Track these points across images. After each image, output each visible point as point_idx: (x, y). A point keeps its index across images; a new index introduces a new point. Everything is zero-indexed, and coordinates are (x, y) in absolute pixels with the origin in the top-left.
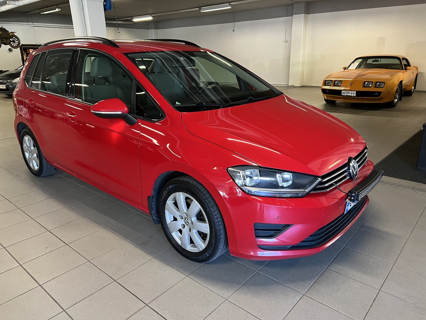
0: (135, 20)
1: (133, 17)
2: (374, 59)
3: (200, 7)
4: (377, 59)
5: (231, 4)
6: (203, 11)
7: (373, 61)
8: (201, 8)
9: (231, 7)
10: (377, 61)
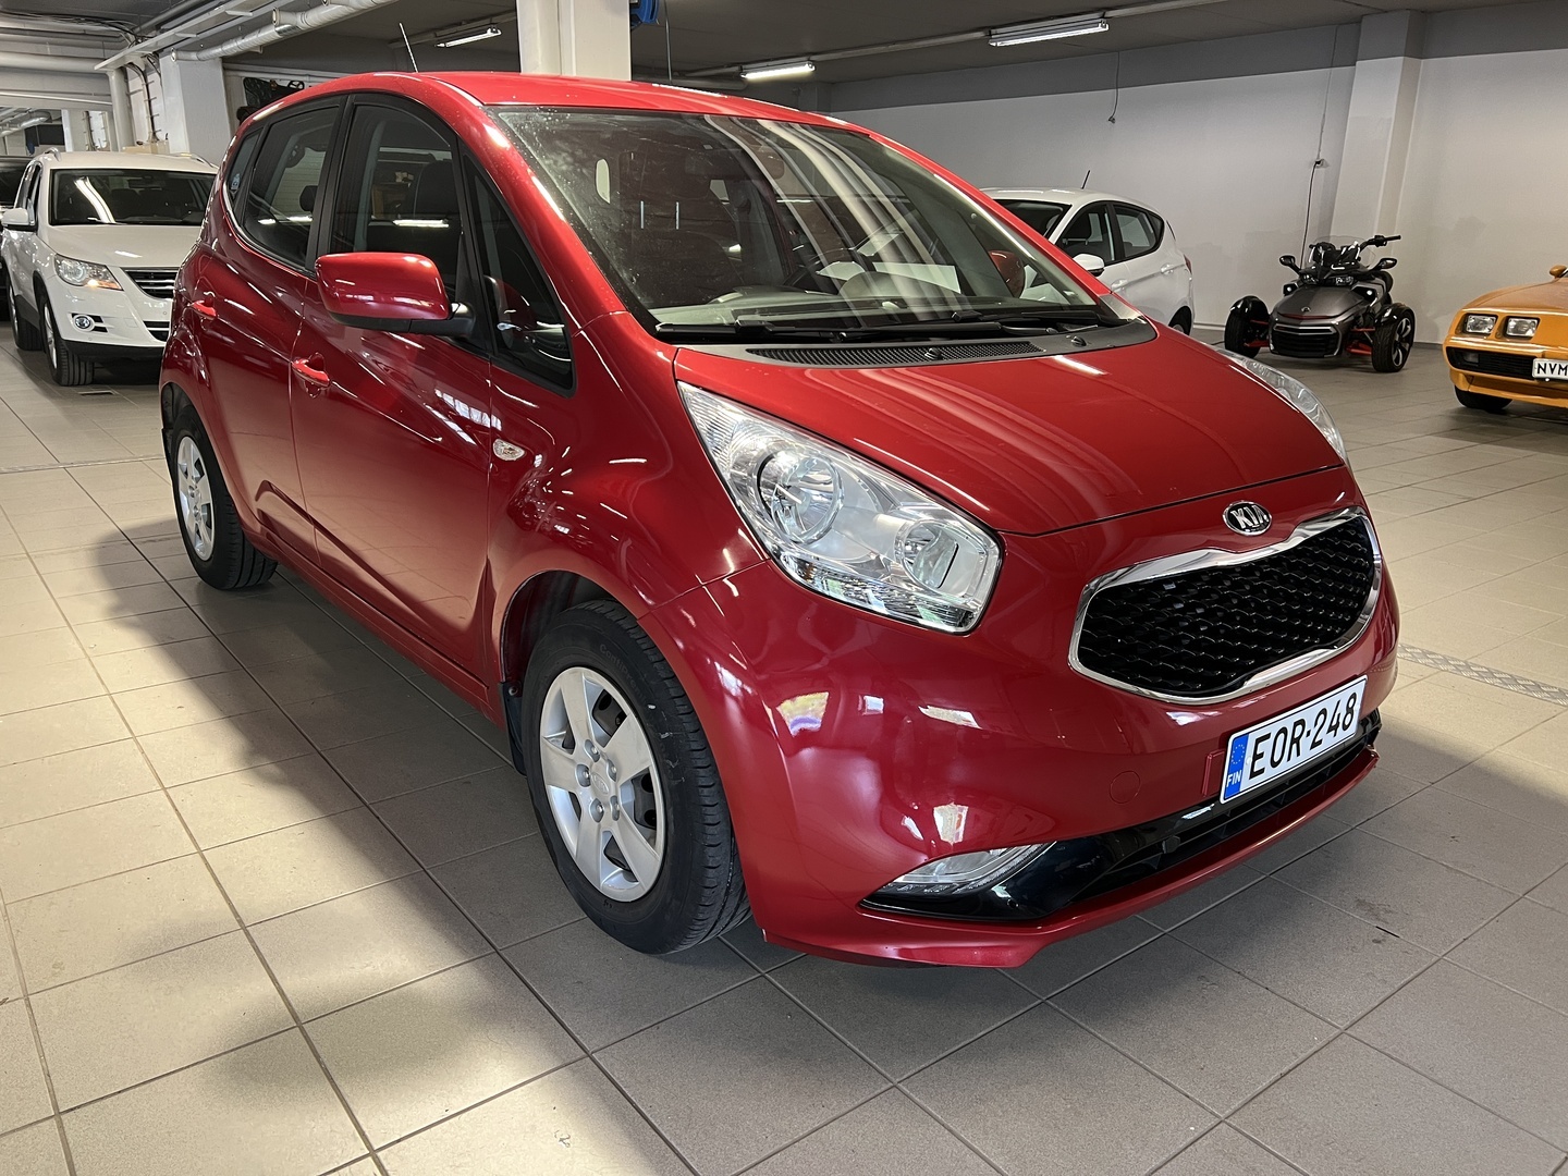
0: (752, 76)
1: (748, 63)
3: (989, 30)
6: (999, 44)
8: (993, 31)
9: (1108, 29)
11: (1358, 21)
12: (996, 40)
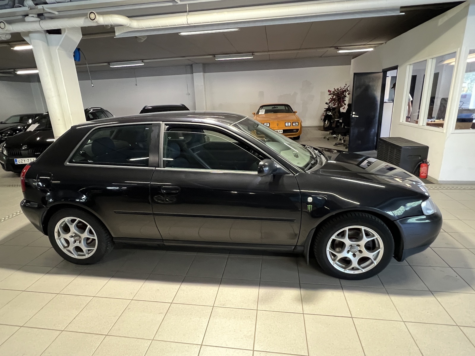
0: (19, 72)
1: (16, 69)
2: (274, 107)
3: (109, 63)
4: (275, 107)
5: (144, 61)
6: (112, 67)
7: (272, 108)
8: (110, 63)
9: (144, 64)
10: (276, 108)
11: (192, 65)
12: (111, 66)
